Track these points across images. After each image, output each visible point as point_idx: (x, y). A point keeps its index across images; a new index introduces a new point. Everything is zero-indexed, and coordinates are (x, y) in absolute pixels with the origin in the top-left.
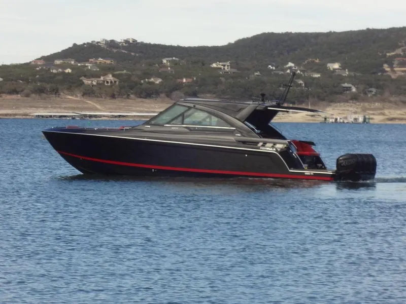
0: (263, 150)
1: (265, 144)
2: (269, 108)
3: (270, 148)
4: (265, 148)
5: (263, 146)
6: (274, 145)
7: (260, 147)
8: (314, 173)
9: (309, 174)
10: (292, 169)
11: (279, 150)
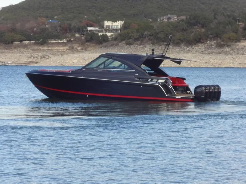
0: (151, 83)
1: (152, 80)
2: (155, 58)
3: (155, 82)
4: (152, 82)
5: (151, 81)
6: (158, 80)
7: (149, 82)
8: (181, 97)
9: (178, 98)
10: (168, 94)
11: (160, 83)
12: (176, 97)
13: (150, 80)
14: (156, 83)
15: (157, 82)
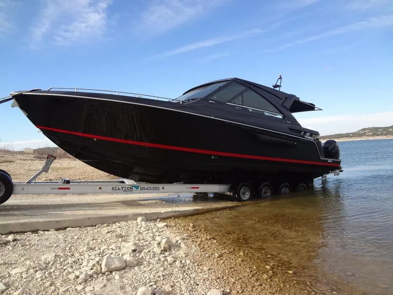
0: (306, 138)
6: (311, 134)
9: (330, 161)
11: (315, 140)
13: (303, 133)
14: (311, 138)
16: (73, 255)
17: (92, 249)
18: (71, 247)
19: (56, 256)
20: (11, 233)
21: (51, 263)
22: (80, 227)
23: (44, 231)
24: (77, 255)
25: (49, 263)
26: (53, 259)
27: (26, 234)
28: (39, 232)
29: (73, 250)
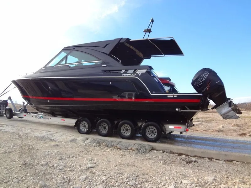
0: (125, 76)
1: (127, 70)
3: (131, 74)
5: (125, 73)
6: (135, 70)
7: (122, 74)
8: (177, 96)
9: (172, 97)
10: (154, 92)
11: (140, 75)
12: (168, 97)
13: (123, 71)
14: (133, 75)
15: (134, 73)
16: (227, 183)
17: (244, 182)
18: (229, 176)
19: (215, 180)
20: (196, 156)
21: (208, 184)
22: (243, 162)
23: (217, 159)
24: (230, 183)
25: (208, 183)
26: (211, 181)
27: (204, 159)
28: (213, 159)
29: (229, 179)
